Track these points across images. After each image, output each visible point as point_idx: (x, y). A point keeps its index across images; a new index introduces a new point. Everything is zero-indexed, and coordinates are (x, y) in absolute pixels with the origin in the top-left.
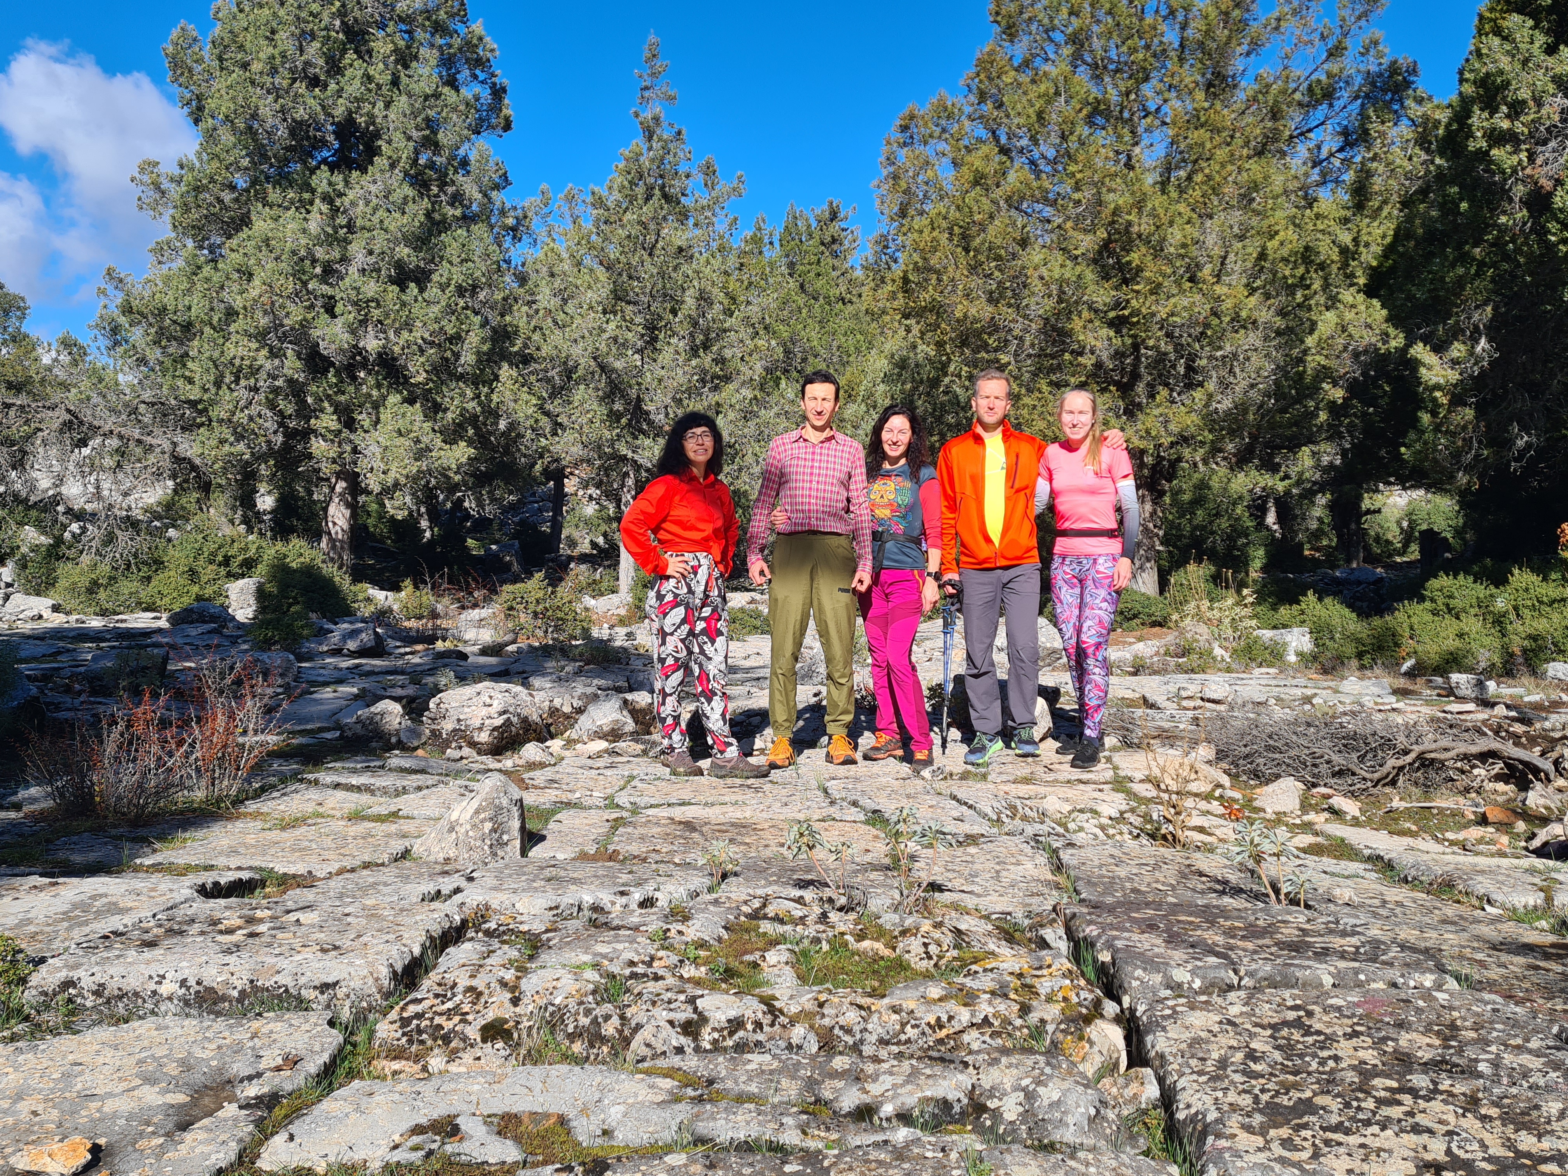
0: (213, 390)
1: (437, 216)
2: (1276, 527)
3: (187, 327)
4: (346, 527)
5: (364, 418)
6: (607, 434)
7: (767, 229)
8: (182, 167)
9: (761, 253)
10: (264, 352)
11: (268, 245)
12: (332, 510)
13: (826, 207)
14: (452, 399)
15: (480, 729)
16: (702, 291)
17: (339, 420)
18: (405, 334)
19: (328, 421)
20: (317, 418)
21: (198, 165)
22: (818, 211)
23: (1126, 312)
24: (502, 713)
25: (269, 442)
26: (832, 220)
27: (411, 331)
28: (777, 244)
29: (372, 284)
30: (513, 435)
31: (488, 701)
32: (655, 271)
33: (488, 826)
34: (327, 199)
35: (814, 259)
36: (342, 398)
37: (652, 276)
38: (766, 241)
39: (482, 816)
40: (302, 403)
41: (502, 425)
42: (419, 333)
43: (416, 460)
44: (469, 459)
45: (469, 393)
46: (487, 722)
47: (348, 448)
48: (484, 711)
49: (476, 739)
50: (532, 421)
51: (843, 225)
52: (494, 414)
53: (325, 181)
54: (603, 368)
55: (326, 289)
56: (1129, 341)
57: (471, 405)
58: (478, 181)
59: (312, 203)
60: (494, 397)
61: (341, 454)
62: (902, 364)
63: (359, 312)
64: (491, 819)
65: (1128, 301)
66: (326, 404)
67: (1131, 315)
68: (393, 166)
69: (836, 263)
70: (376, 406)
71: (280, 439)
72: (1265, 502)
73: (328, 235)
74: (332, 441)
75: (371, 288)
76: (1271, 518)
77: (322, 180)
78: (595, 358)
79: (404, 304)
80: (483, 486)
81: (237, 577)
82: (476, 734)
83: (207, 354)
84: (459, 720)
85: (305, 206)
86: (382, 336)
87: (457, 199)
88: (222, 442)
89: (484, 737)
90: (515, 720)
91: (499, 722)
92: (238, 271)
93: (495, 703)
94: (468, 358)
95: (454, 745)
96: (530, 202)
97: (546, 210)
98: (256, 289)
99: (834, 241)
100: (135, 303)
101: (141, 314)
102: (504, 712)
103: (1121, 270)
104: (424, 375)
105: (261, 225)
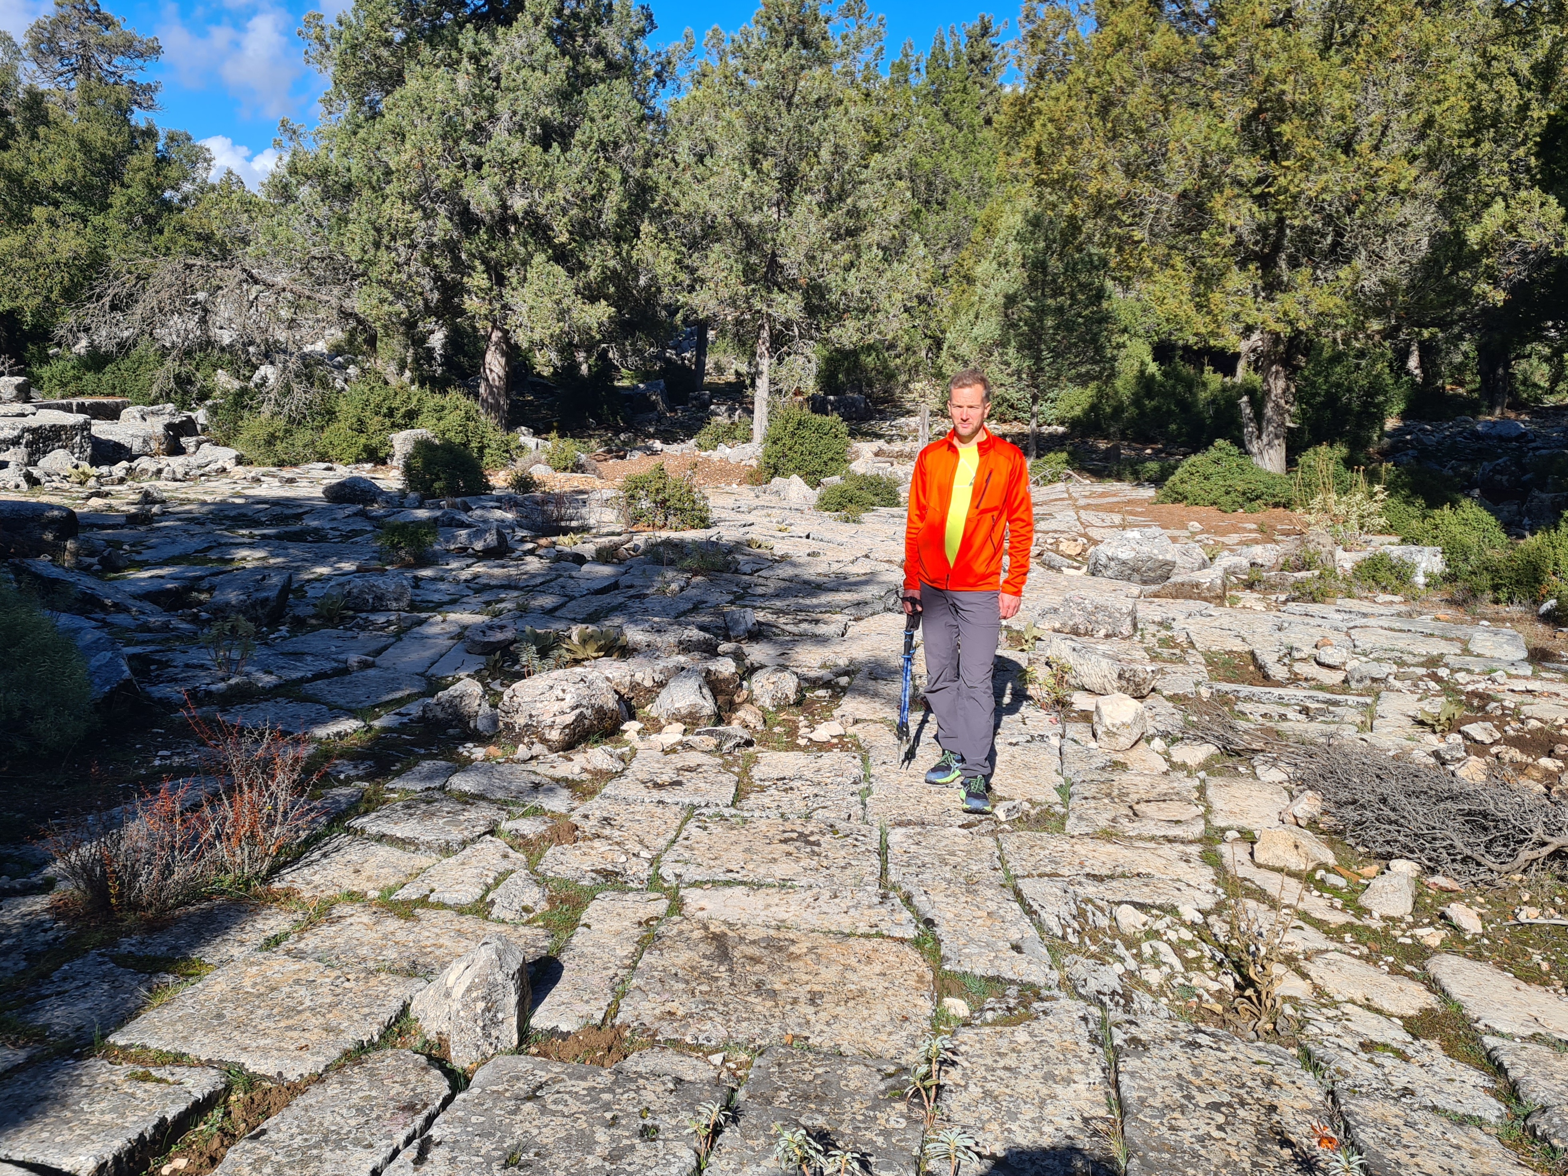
0: (372, 252)
1: (581, 69)
2: (1417, 372)
3: (348, 187)
4: (502, 373)
5: (511, 273)
6: (742, 290)
7: (914, 55)
8: (341, 24)
9: (906, 81)
10: (418, 214)
11: (420, 105)
12: (489, 357)
13: (977, 22)
14: (594, 257)
15: (551, 727)
16: (837, 146)
17: (490, 279)
18: (548, 196)
19: (479, 279)
20: (470, 275)
21: (354, 23)
22: (969, 27)
23: (1272, 190)
24: (573, 709)
25: (426, 301)
26: (983, 36)
27: (553, 192)
28: (923, 71)
29: (517, 143)
30: (653, 290)
31: (561, 695)
32: (791, 125)
33: (481, 1005)
34: (474, 58)
35: (959, 86)
36: (493, 254)
37: (788, 130)
38: (913, 67)
39: (474, 995)
40: (456, 259)
41: (642, 281)
42: (561, 193)
43: (559, 321)
44: (610, 317)
45: (610, 252)
46: (558, 720)
47: (498, 306)
48: (556, 707)
49: (547, 737)
50: (670, 278)
51: (994, 40)
52: (634, 270)
53: (471, 41)
54: (739, 225)
55: (475, 149)
56: (1273, 216)
57: (611, 263)
58: (620, 34)
59: (458, 62)
60: (634, 254)
61: (492, 311)
62: (1035, 222)
63: (504, 172)
64: (484, 998)
65: (1275, 178)
66: (477, 263)
67: (1278, 193)
68: (537, 21)
69: (984, 80)
70: (525, 263)
71: (436, 295)
72: (1409, 346)
73: (475, 95)
74: (484, 299)
75: (516, 148)
76: (1413, 362)
77: (467, 38)
78: (731, 216)
79: (547, 165)
80: (626, 338)
81: (401, 427)
82: (547, 731)
83: (366, 216)
84: (531, 716)
85: (453, 65)
86: (529, 195)
87: (600, 51)
88: (382, 301)
89: (554, 735)
90: (588, 712)
91: (570, 718)
92: (393, 132)
93: (568, 697)
94: (609, 217)
95: (526, 740)
96: (674, 46)
97: (690, 55)
98: (408, 152)
99: (984, 57)
100: (300, 165)
101: (306, 176)
102: (577, 707)
103: (1270, 140)
104: (567, 235)
105: (413, 84)
